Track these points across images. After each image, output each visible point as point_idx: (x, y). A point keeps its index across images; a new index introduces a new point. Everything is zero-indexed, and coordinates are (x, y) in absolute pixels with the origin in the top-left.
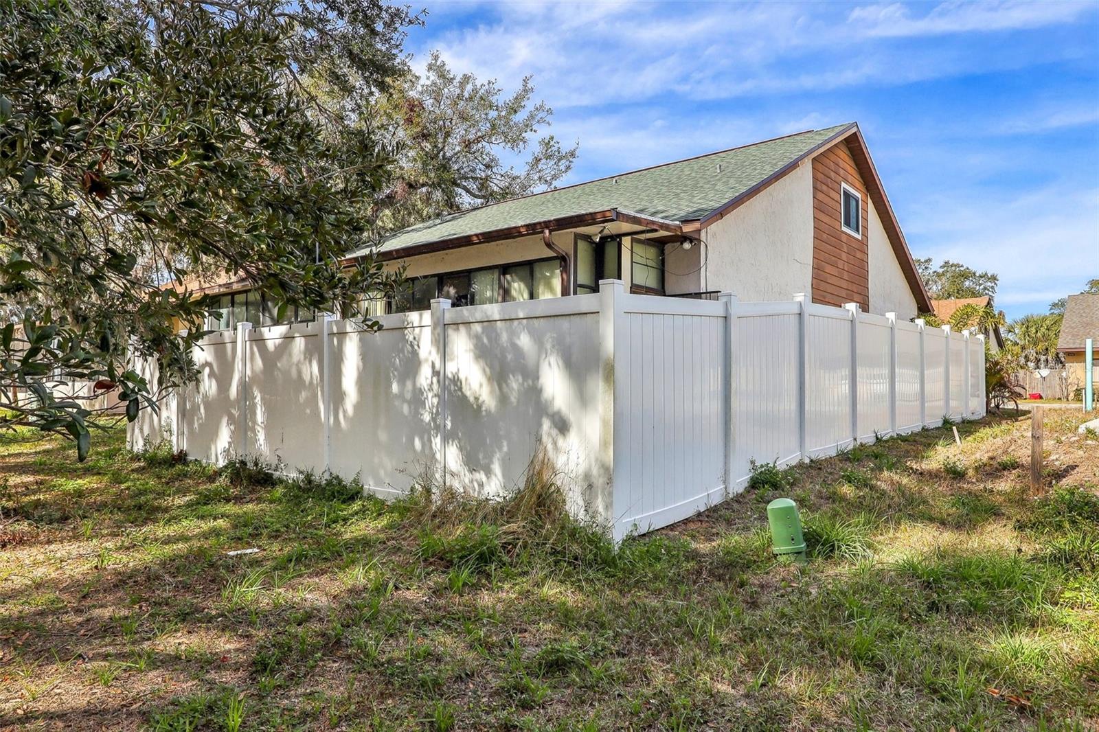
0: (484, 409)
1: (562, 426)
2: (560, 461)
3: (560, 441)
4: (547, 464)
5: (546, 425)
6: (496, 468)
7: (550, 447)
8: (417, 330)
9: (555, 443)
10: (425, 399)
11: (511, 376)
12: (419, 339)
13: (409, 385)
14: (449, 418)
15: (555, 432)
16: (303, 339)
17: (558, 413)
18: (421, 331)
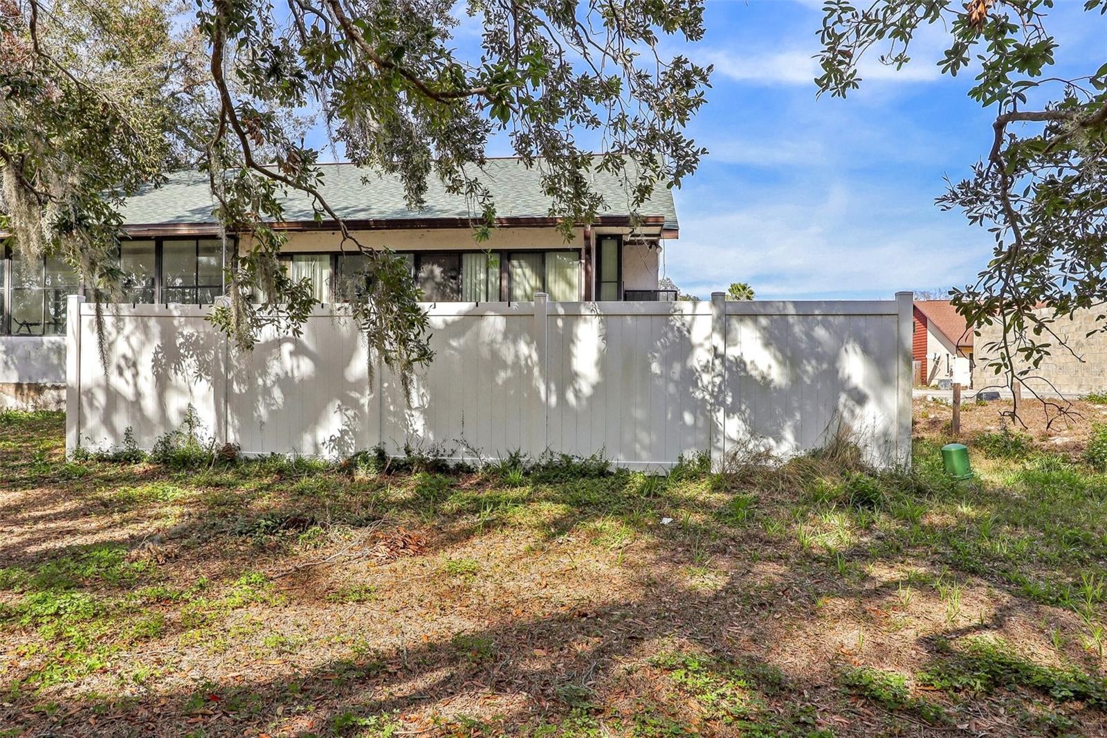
0: (772, 386)
1: (861, 399)
2: (856, 426)
3: (858, 411)
4: (844, 429)
5: (843, 398)
6: (789, 435)
7: (846, 414)
8: (688, 318)
9: (852, 412)
10: (697, 378)
11: (805, 362)
12: (691, 326)
13: (677, 367)
14: (730, 394)
15: (851, 403)
16: (502, 318)
17: (856, 388)
18: (693, 320)
